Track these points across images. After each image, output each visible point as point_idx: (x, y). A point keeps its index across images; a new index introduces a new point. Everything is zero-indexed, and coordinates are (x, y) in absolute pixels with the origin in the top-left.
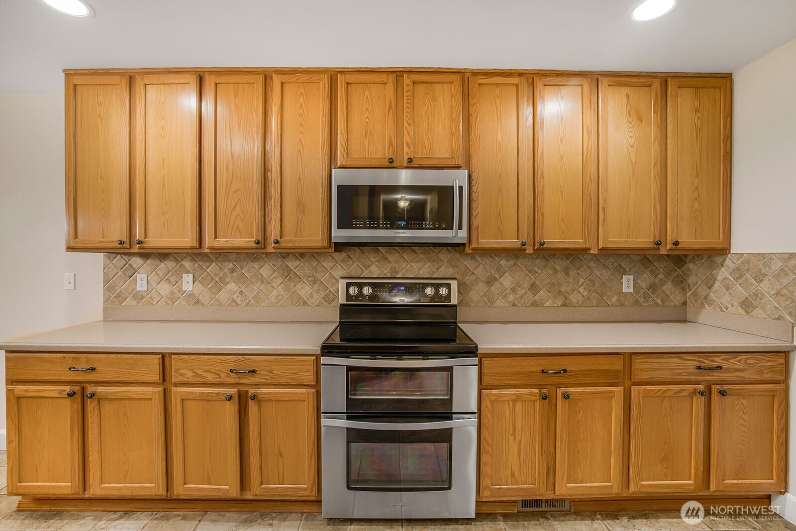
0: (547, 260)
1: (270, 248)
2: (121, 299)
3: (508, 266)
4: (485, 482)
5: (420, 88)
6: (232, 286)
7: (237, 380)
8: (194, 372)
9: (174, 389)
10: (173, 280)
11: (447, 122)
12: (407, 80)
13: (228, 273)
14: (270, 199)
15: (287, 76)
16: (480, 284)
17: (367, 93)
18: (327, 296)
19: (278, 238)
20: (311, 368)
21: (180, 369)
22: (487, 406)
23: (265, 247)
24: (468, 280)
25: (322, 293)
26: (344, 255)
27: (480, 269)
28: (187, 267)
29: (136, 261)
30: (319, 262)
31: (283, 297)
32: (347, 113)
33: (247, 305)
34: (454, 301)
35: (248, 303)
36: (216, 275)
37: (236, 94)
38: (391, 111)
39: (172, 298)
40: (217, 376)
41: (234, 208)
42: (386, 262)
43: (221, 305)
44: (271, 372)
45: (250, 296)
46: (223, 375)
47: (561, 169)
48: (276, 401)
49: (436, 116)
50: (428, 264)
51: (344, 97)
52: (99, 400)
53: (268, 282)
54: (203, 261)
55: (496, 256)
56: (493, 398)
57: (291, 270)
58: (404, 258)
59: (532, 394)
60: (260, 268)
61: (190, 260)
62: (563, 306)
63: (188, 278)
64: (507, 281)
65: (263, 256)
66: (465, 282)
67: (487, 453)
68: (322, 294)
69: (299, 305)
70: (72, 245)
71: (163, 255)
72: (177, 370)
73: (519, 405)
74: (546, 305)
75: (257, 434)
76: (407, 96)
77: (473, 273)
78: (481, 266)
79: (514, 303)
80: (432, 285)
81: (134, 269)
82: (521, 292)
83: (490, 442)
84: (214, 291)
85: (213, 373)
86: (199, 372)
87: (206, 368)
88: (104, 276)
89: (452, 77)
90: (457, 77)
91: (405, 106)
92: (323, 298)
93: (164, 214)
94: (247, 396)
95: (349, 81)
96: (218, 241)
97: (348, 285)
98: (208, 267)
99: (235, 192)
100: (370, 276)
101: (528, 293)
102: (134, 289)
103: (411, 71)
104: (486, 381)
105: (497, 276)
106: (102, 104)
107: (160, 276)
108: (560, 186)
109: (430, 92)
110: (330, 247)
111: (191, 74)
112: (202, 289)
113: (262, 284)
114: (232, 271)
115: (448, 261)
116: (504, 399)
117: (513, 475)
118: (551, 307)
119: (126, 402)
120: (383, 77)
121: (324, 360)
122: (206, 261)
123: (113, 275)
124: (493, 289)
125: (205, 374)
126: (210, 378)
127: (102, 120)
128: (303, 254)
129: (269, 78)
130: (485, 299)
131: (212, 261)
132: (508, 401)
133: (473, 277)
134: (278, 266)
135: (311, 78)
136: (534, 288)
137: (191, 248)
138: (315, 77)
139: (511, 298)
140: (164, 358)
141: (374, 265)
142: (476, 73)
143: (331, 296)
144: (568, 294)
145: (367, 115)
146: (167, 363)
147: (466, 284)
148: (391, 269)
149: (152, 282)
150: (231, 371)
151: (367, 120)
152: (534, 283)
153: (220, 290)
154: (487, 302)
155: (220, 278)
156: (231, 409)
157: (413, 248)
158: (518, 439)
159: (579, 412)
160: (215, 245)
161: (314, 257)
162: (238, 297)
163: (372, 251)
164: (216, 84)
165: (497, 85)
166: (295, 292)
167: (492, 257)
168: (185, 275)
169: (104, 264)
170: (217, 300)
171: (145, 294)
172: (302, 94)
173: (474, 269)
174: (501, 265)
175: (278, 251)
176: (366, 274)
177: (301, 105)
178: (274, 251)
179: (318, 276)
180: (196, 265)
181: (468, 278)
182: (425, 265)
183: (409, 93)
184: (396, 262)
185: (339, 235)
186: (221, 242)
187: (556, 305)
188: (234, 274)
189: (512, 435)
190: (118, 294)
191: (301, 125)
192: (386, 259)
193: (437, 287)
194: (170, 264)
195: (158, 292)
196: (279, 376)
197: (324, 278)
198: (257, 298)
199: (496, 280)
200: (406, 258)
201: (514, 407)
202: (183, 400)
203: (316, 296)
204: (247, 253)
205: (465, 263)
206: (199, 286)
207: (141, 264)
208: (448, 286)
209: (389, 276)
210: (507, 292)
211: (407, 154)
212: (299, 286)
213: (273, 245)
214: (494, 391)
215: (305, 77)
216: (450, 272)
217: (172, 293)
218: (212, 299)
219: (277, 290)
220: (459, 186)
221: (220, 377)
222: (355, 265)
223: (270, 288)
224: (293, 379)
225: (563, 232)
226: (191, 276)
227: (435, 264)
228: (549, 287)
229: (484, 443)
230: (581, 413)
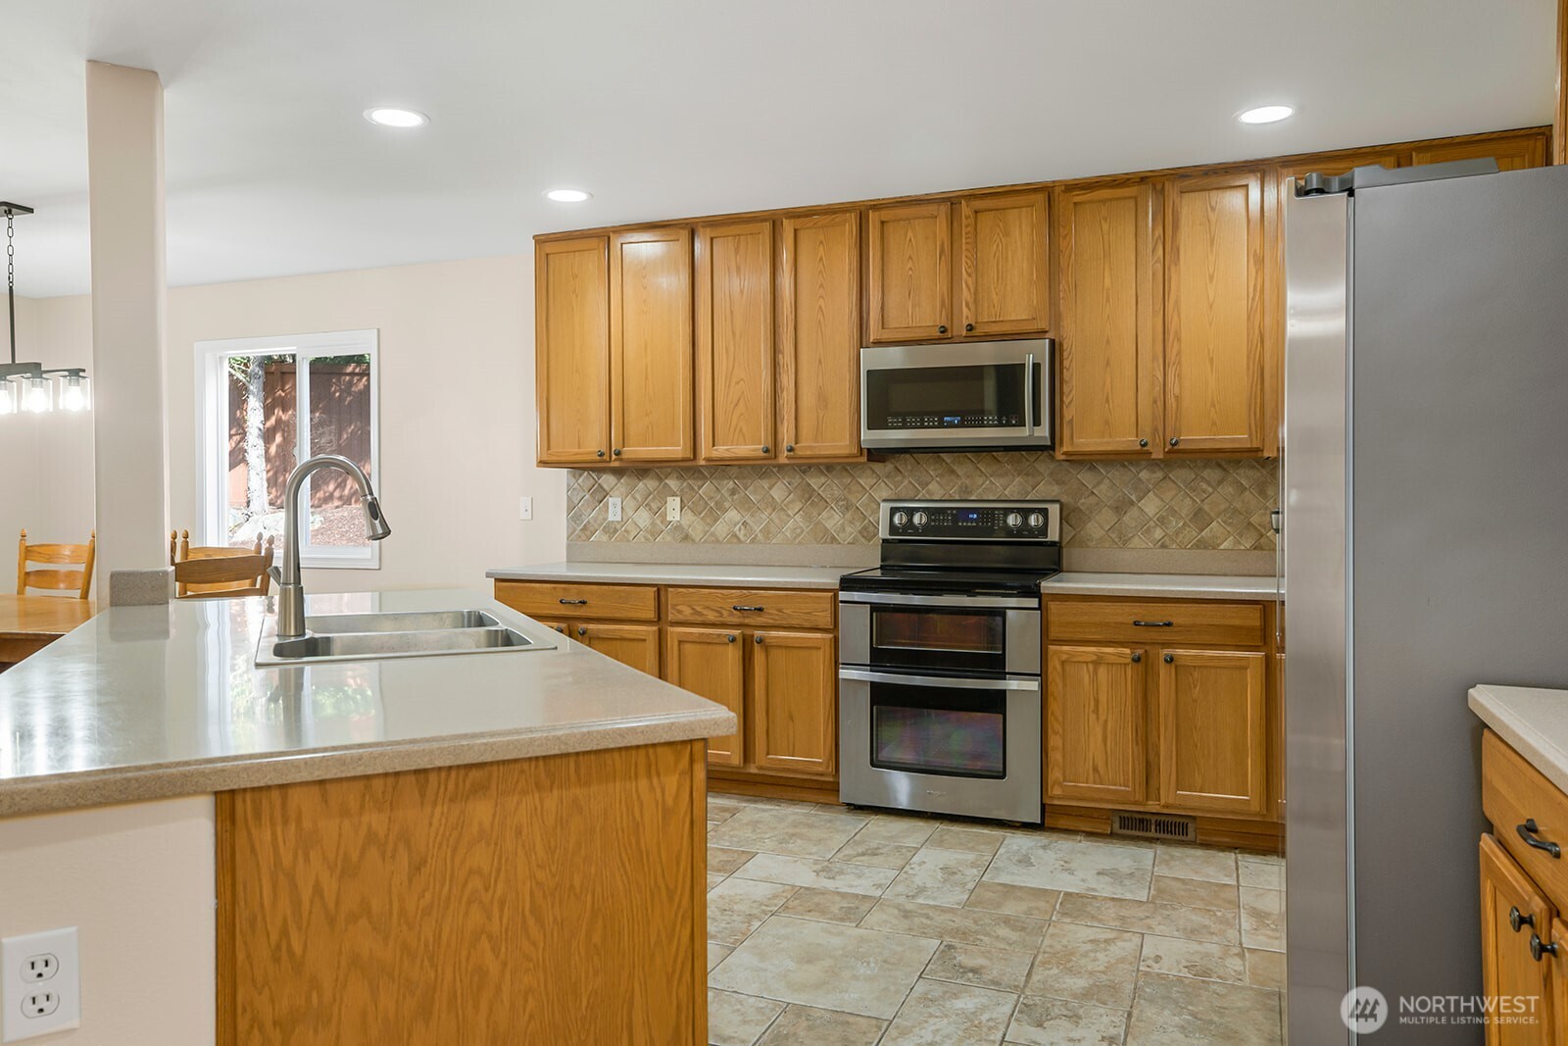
0: (1225, 470)
1: (783, 459)
2: (588, 533)
3: (1152, 481)
4: (1055, 774)
5: (986, 220)
6: (733, 515)
7: (741, 620)
8: (693, 609)
9: (670, 629)
10: (654, 506)
11: (1025, 265)
12: (965, 209)
13: (727, 495)
14: (782, 392)
15: (801, 220)
16: (1103, 511)
17: (910, 234)
18: (865, 528)
19: (793, 445)
20: (828, 606)
21: (677, 605)
22: (1055, 668)
23: (776, 457)
24: (1083, 504)
25: (858, 524)
26: (889, 467)
27: (1104, 487)
28: (673, 487)
29: (608, 480)
30: (854, 478)
31: (802, 531)
32: (883, 265)
33: (753, 541)
34: (1053, 535)
35: (754, 538)
36: (711, 498)
37: (737, 251)
38: (943, 258)
39: (654, 533)
40: (718, 615)
41: (736, 405)
42: (953, 477)
43: (718, 541)
44: (780, 611)
45: (757, 529)
46: (725, 613)
47: (1210, 325)
48: (787, 647)
49: (1010, 258)
50: (1018, 479)
51: (878, 243)
52: (590, 639)
53: (782, 509)
54: (694, 479)
55: (1131, 463)
56: (1064, 657)
57: (814, 490)
58: (980, 470)
59: (1120, 655)
60: (770, 488)
61: (677, 477)
62: (1255, 549)
63: (674, 503)
64: (1151, 506)
65: (775, 470)
66: (1078, 508)
67: (1056, 733)
68: (859, 526)
69: (825, 542)
70: (545, 458)
71: (642, 469)
72: (674, 606)
73: (1102, 671)
74: (1222, 547)
75: (763, 688)
76: (966, 234)
77: (1093, 493)
78: (1106, 481)
79: (1163, 543)
80: (1018, 510)
81: (605, 490)
82: (1175, 524)
83: (1061, 719)
84: (708, 521)
85: (714, 610)
86: (698, 609)
87: (707, 604)
88: (568, 501)
89: (1033, 197)
90: (1041, 198)
91: (964, 248)
92: (860, 532)
93: (647, 415)
94: (752, 641)
95: (883, 219)
96: (716, 450)
97: (893, 511)
98: (700, 488)
99: (738, 383)
100: (928, 497)
101: (1189, 527)
102: (605, 519)
103: (972, 195)
104: (1054, 633)
105: (1134, 498)
106: (577, 276)
107: (637, 501)
108: (1209, 350)
109: (1001, 224)
110: (861, 455)
111: (682, 228)
112: (693, 518)
113: (774, 510)
114: (733, 492)
115: (1051, 474)
116: (1080, 659)
117: (1096, 770)
118: (1232, 550)
119: (618, 642)
120: (932, 209)
121: (843, 595)
122: (697, 478)
123: (579, 499)
124: (1126, 518)
125: (705, 612)
126: (711, 616)
127: (577, 296)
128: (829, 466)
129: (778, 223)
130: (1113, 536)
131: (705, 478)
132: (1087, 663)
133: (1092, 500)
134: (796, 484)
135: (833, 219)
136: (1200, 518)
137: (684, 460)
138: (839, 218)
139: (1158, 534)
140: (660, 589)
141: (934, 482)
142: (1073, 187)
143: (871, 529)
144: (1265, 528)
145: (910, 265)
146: (663, 598)
147: (1081, 510)
148: (961, 487)
149: (627, 509)
150: (735, 609)
151: (910, 272)
152: (1200, 509)
153: (716, 521)
154: (1116, 540)
155: (716, 503)
156: (732, 655)
157: (994, 454)
158: (1102, 718)
159: (1195, 687)
160: (713, 455)
161: (847, 470)
162: (740, 530)
163: (931, 460)
164: (712, 239)
165: (1104, 201)
166: (819, 523)
167: (1125, 466)
168: (670, 499)
169: (568, 485)
170: (713, 534)
171: (618, 527)
172: (822, 242)
173: (1094, 487)
174: (1140, 480)
175: (793, 461)
176: (923, 495)
177: (821, 259)
178: (786, 461)
179: (852, 498)
180: (685, 484)
181: (1083, 500)
182: (1013, 481)
183: (969, 229)
184: (969, 477)
185: (871, 437)
186: (721, 451)
187: (1243, 548)
188: (735, 497)
189: (1093, 712)
190: (585, 525)
191: (821, 286)
192: (953, 472)
193: (1025, 513)
194: (650, 483)
195: (636, 524)
196: (789, 615)
197: (861, 502)
198: (766, 531)
199: (1132, 503)
200: (983, 470)
201: (1095, 672)
202: (680, 642)
203: (848, 529)
204: (753, 466)
205: (1079, 476)
206: (689, 516)
207: (614, 484)
208: (1044, 512)
209: (957, 498)
210: (1152, 523)
211: (967, 317)
212: (825, 514)
213: (786, 453)
214: (1065, 648)
215: (827, 219)
216: (1054, 491)
217: (653, 524)
218: (706, 533)
219: (795, 520)
220: (1034, 364)
221: (722, 615)
222: (906, 482)
223: (785, 517)
224: (807, 620)
225: (1214, 424)
226: (678, 499)
227: (1030, 478)
228: (1228, 515)
229: (1052, 718)
230: (1197, 689)
